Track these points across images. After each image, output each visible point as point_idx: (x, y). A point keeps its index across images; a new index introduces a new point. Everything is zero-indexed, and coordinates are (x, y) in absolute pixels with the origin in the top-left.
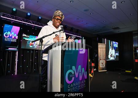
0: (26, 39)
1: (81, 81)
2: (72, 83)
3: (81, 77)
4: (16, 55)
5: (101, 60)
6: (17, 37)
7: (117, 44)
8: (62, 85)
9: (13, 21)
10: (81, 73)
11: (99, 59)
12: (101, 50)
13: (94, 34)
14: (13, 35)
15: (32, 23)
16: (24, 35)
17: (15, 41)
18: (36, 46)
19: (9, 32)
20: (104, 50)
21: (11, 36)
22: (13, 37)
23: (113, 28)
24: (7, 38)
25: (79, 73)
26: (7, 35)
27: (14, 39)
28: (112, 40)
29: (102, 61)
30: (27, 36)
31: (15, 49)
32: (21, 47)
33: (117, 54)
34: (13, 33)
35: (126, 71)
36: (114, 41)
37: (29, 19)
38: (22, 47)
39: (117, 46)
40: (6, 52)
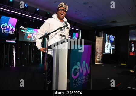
0: (24, 31)
1: (85, 75)
2: (77, 78)
3: (84, 72)
4: (14, 47)
5: (97, 53)
6: (14, 29)
7: (113, 38)
8: (68, 80)
9: (9, 12)
10: (85, 68)
11: (96, 52)
12: (98, 44)
13: (91, 27)
14: (10, 27)
15: (29, 15)
16: (21, 27)
17: (12, 33)
18: (34, 38)
19: (6, 24)
20: (101, 43)
21: (8, 28)
22: (10, 29)
23: (110, 22)
24: (4, 30)
25: (83, 68)
26: (4, 27)
27: (11, 31)
28: (109, 34)
29: (99, 54)
30: (25, 28)
31: (13, 42)
32: (18, 40)
33: (113, 47)
34: (10, 25)
35: (122, 64)
36: (111, 35)
37: (27, 11)
38: (20, 40)
39: (113, 40)
40: (4, 45)
